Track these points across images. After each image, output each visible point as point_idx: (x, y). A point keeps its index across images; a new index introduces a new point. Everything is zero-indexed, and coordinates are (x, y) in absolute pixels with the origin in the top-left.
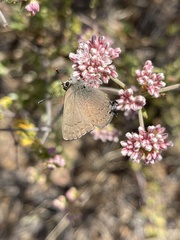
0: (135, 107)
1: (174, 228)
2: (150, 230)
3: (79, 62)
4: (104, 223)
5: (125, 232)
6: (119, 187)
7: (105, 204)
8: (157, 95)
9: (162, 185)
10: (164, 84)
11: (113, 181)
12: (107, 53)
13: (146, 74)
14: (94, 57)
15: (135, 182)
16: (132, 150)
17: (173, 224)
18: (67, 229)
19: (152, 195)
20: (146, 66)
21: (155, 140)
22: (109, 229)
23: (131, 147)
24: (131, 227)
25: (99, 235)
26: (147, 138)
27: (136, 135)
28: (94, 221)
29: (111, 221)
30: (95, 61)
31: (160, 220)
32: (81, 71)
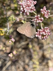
0: (40, 21)
1: (41, 65)
2: (34, 66)
3: (23, 5)
4: (20, 64)
5: (26, 67)
6: (25, 53)
7: (21, 58)
8: (47, 18)
9: (38, 52)
10: (50, 14)
11: (23, 51)
12: (33, 2)
13: (44, 10)
14: (28, 4)
15: (30, 52)
16: (39, 35)
17: (41, 64)
18: (9, 66)
19: (35, 56)
20: (44, 8)
21: (47, 32)
22: (22, 66)
23: (39, 34)
24: (28, 65)
25: (19, 68)
26: (44, 31)
27: (40, 30)
28: (17, 64)
29: (22, 64)
30: (29, 5)
31: (37, 63)
32: (23, 8)
